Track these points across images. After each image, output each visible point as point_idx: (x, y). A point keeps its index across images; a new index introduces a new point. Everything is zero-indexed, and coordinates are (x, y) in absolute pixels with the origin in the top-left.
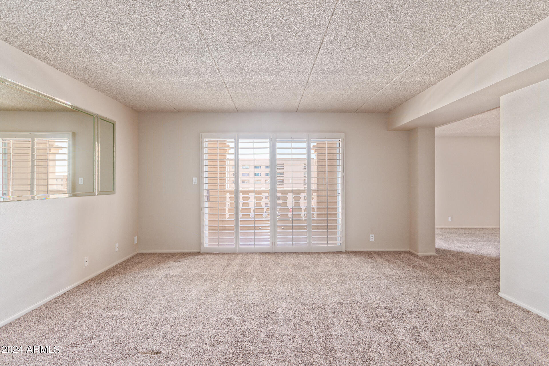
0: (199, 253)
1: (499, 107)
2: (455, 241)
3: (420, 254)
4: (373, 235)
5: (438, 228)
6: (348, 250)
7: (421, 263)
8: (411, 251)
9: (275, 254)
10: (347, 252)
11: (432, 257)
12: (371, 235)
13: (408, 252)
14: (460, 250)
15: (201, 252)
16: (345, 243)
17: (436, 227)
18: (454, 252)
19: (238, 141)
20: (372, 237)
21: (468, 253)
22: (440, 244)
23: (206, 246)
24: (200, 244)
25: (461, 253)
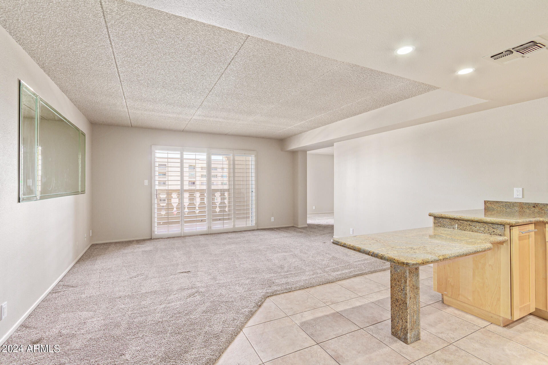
0: (151, 239)
1: (334, 146)
2: (317, 220)
3: (299, 226)
4: (273, 218)
5: (308, 214)
6: (258, 228)
7: (300, 230)
8: (295, 226)
9: (211, 234)
10: (258, 229)
11: (306, 227)
12: (272, 218)
13: (293, 227)
14: (319, 223)
15: (152, 238)
16: (257, 223)
17: (307, 213)
18: (316, 224)
19: (183, 153)
20: (272, 219)
21: (323, 224)
22: (310, 221)
23: (156, 233)
24: (151, 231)
25: (319, 225)
